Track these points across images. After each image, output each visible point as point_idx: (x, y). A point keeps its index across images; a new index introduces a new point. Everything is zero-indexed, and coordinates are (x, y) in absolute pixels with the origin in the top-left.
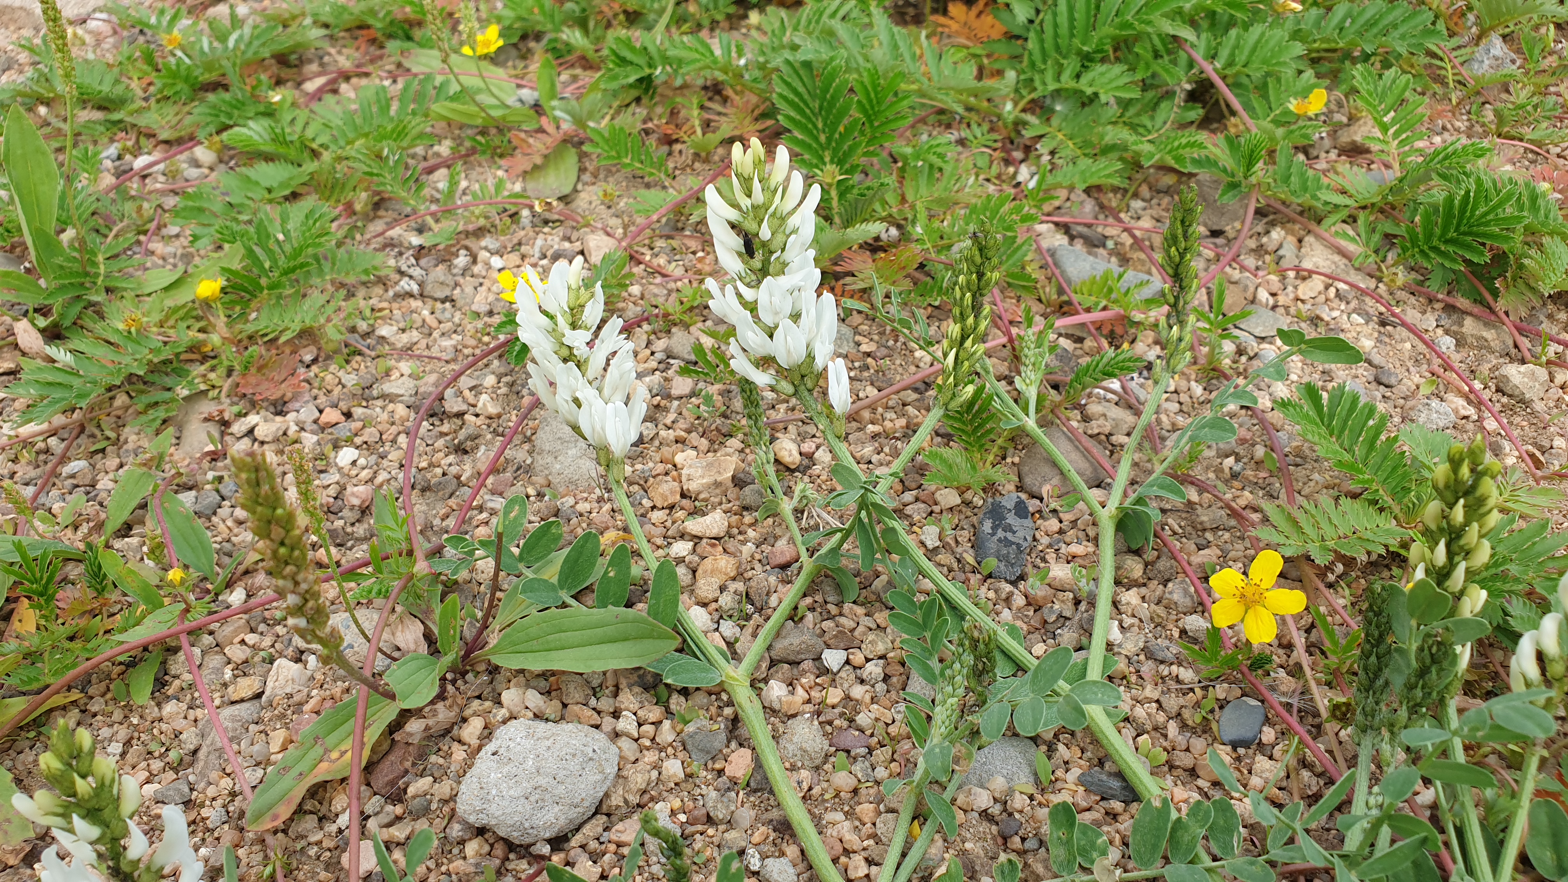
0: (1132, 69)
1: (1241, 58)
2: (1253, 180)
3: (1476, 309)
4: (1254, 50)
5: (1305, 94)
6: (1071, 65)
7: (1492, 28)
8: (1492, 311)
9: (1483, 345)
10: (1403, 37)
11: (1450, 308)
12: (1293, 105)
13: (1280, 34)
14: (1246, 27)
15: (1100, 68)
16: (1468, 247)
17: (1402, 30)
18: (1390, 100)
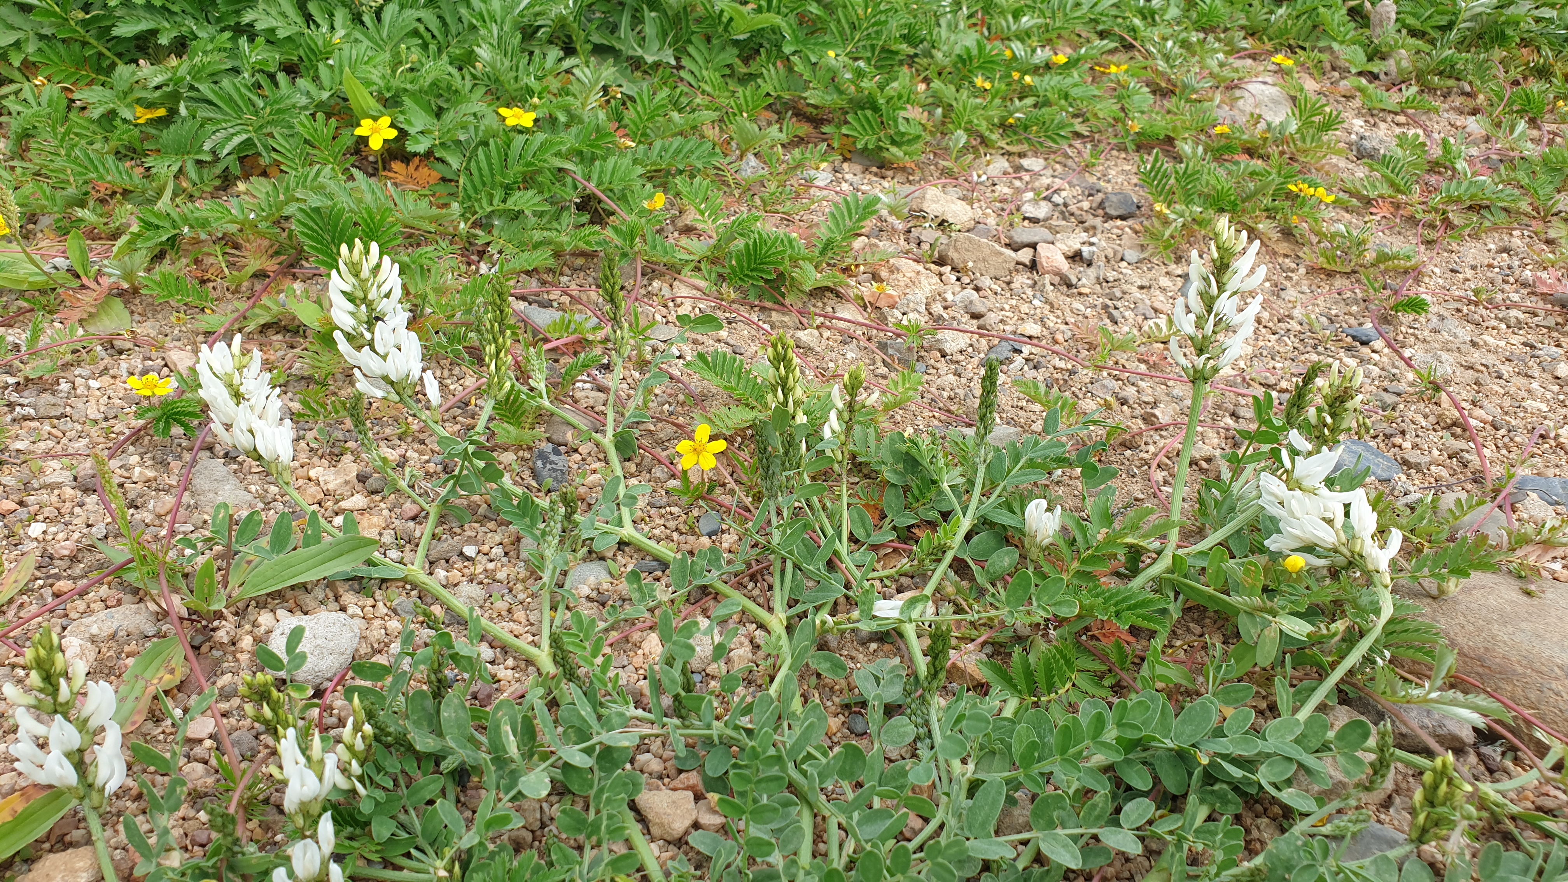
0: (541, 192)
1: (606, 179)
2: (636, 249)
3: (776, 307)
4: (613, 173)
5: (651, 197)
6: (498, 194)
7: (747, 150)
8: (783, 305)
9: (785, 326)
10: (698, 158)
11: (763, 309)
12: (646, 204)
13: (627, 161)
14: (605, 159)
15: (518, 194)
16: (763, 271)
17: (696, 154)
18: (701, 196)
